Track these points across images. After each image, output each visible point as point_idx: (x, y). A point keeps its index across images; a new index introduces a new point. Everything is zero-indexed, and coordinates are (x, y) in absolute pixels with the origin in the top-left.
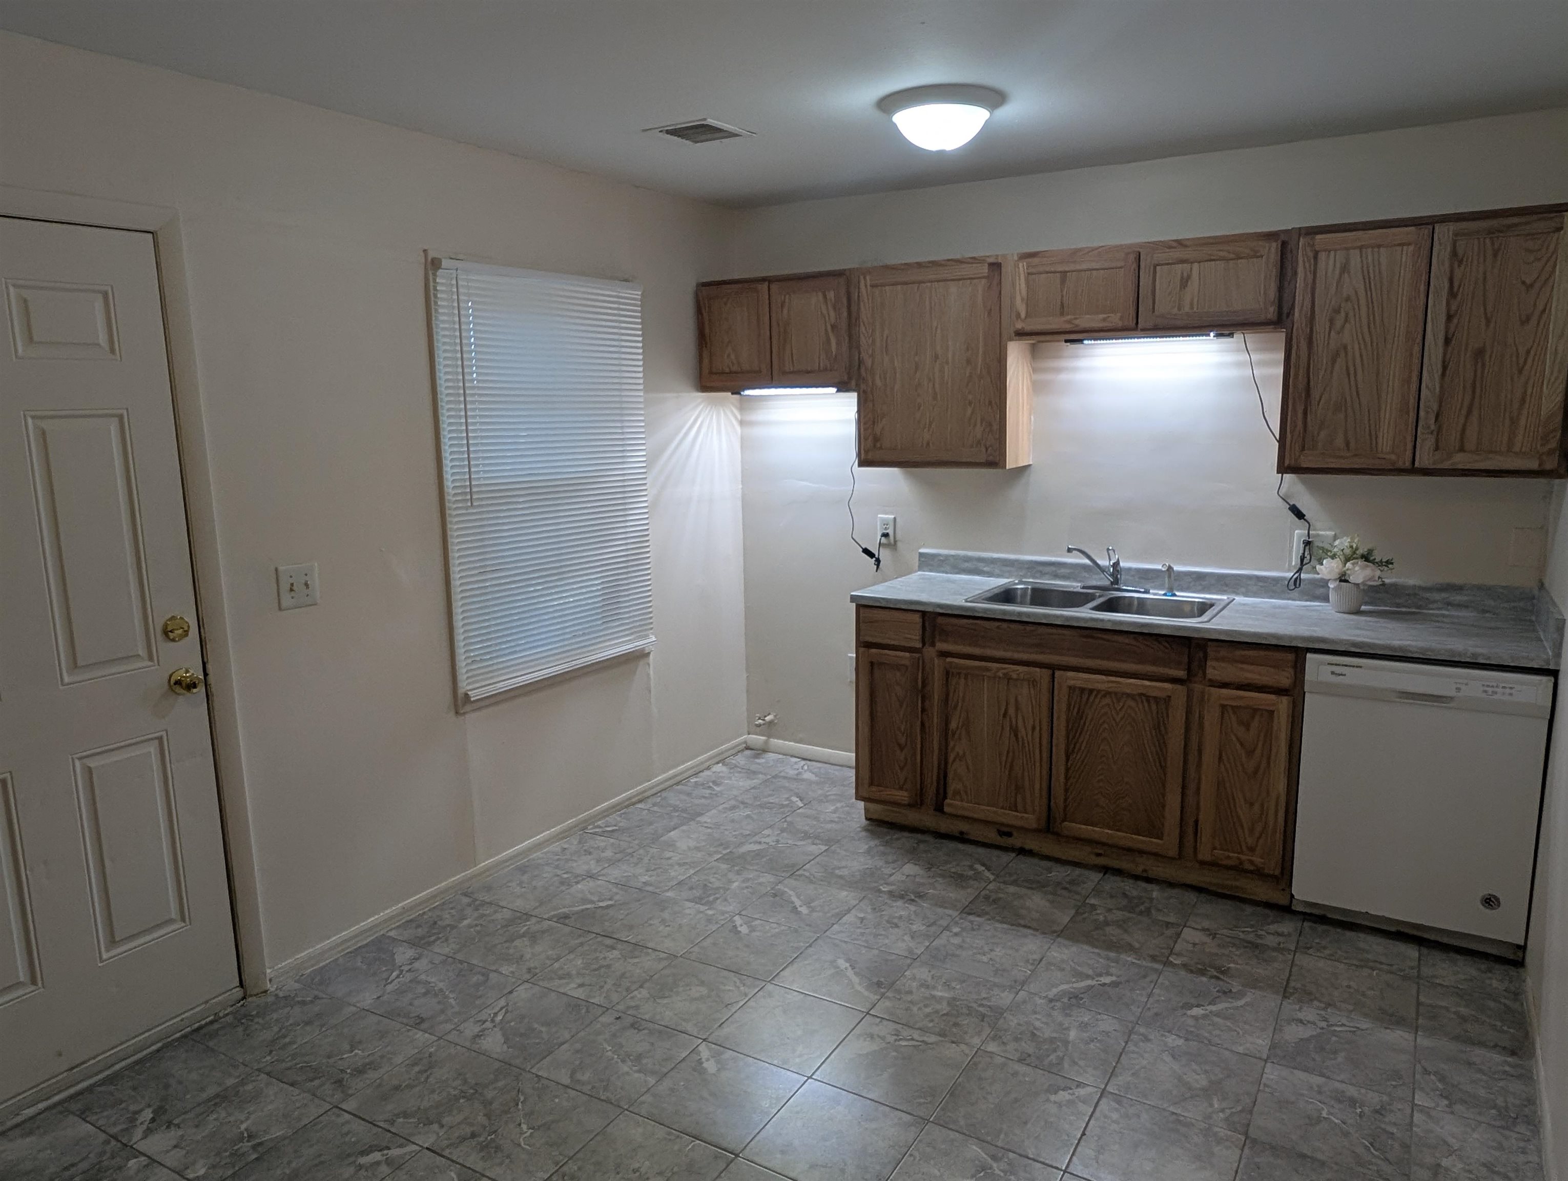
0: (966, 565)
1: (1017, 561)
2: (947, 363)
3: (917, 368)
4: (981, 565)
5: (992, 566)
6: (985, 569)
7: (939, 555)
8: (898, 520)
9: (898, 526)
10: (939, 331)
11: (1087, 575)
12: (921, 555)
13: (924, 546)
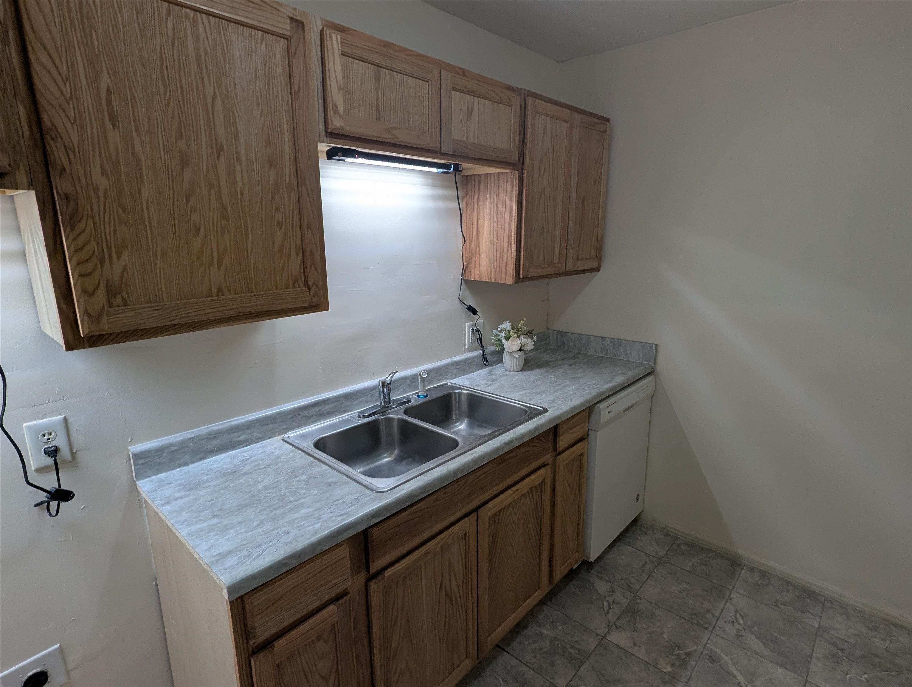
0: (215, 443)
1: (279, 414)
2: (238, 160)
3: (184, 162)
4: (234, 437)
5: (250, 431)
6: (242, 438)
7: (171, 445)
8: (71, 420)
9: (74, 428)
10: (218, 104)
11: (349, 404)
12: (137, 456)
13: (132, 442)
